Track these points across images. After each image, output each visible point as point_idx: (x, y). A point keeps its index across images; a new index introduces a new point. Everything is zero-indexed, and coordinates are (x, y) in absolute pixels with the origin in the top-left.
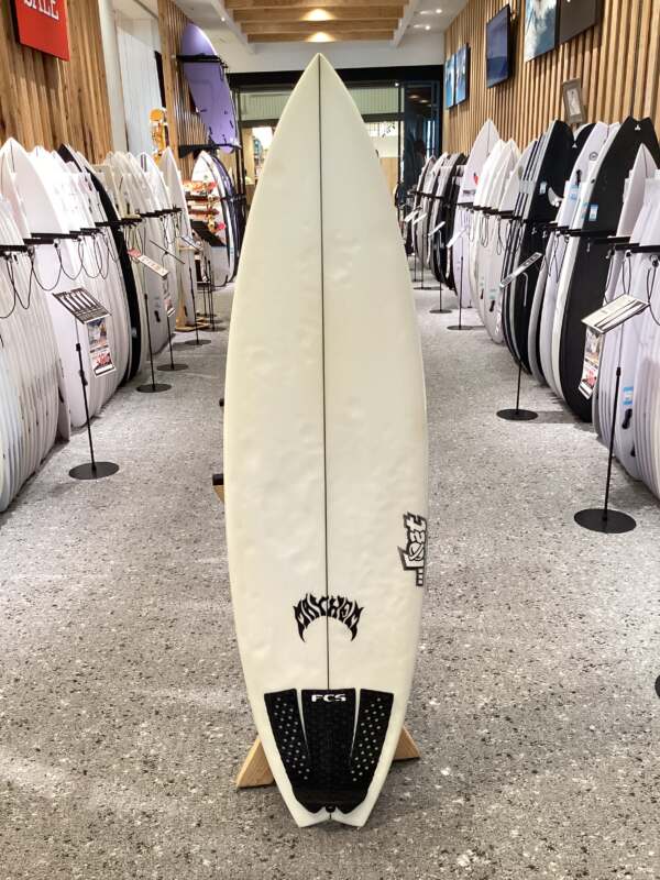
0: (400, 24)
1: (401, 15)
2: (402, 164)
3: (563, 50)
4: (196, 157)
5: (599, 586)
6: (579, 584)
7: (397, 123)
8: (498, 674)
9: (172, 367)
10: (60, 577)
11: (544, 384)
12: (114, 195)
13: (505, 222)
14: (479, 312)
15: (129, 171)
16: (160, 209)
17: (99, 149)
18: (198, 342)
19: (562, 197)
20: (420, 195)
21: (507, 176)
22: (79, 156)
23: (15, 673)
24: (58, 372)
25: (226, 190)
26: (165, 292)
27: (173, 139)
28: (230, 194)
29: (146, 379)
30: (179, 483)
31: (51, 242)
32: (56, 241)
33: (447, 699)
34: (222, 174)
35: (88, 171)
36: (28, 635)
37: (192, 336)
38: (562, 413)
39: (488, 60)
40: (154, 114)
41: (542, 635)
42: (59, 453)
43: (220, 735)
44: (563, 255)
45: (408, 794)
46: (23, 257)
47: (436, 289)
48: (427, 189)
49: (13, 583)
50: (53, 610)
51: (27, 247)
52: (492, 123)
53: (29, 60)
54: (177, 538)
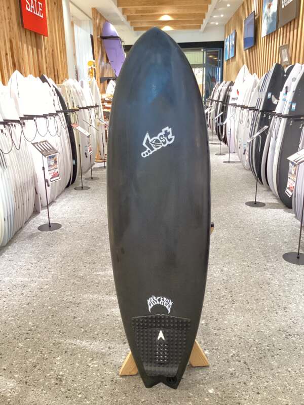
0: (204, 21)
1: (204, 18)
3: (280, 31)
10: (27, 279)
11: (269, 190)
13: (251, 112)
14: (238, 155)
17: (61, 77)
19: (279, 99)
20: (212, 100)
21: (253, 91)
22: (50, 80)
24: (35, 180)
30: (89, 234)
31: (32, 119)
32: (35, 118)
35: (54, 87)
36: (7, 309)
38: (278, 204)
39: (244, 39)
44: (279, 126)
46: (18, 126)
47: (218, 144)
48: (216, 98)
49: (4, 282)
50: (21, 296)
52: (246, 67)
53: (29, 36)
54: (85, 261)
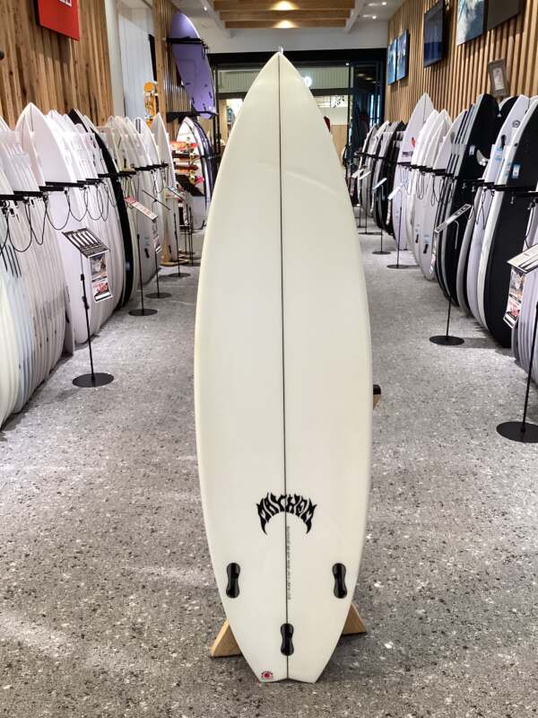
0: (352, 13)
1: (353, 7)
2: (350, 130)
3: (490, 35)
4: (180, 122)
5: (519, 488)
6: (501, 486)
7: (346, 97)
8: (433, 562)
9: (158, 295)
10: (64, 469)
11: (469, 315)
12: (114, 151)
13: (439, 178)
14: (414, 253)
15: (126, 132)
16: (151, 164)
17: (102, 114)
18: (179, 275)
19: (489, 158)
20: (365, 155)
21: (441, 140)
22: (85, 119)
23: (25, 549)
24: (65, 297)
25: (205, 150)
26: (154, 232)
27: (162, 107)
28: (208, 153)
29: (137, 305)
30: (164, 392)
31: (62, 190)
32: (66, 189)
33: (390, 582)
34: (201, 137)
35: (93, 132)
36: (36, 517)
37: (174, 270)
38: (485, 340)
39: (425, 45)
40: (148, 85)
41: (471, 528)
42: (65, 365)
43: (198, 608)
44: (489, 206)
45: (357, 664)
46: (39, 202)
47: (378, 234)
48: (372, 151)
49: (25, 473)
50: (58, 497)
51: (42, 193)
52: (428, 96)
53: (47, 40)
54: (161, 438)
